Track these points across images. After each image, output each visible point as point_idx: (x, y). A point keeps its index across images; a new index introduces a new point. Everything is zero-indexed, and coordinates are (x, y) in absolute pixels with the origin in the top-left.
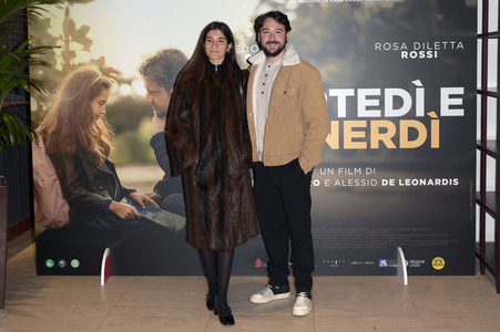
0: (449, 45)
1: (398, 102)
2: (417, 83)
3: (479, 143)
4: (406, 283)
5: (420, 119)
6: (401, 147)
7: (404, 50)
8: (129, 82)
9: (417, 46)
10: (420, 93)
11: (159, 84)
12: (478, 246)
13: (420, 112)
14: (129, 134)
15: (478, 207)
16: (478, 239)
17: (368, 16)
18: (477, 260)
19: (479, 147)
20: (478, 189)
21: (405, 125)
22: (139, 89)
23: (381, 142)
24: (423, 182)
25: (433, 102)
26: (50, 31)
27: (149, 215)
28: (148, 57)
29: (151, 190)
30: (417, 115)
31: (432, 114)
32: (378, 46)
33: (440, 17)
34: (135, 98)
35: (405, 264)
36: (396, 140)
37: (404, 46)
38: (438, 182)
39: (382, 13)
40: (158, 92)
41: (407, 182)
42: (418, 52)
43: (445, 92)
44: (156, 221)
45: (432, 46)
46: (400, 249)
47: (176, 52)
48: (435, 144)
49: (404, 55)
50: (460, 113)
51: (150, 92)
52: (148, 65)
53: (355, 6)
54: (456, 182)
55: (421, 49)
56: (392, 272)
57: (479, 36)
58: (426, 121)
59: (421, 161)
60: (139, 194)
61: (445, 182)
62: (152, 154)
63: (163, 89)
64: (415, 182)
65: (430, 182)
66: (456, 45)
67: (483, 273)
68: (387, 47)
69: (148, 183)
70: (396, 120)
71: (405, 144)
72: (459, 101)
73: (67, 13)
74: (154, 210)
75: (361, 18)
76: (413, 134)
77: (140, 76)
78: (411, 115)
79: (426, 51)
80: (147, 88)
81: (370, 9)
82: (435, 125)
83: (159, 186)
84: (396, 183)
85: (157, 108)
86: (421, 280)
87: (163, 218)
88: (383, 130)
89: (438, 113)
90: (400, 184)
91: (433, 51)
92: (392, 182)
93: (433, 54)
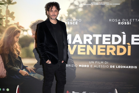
0: (135, 20)
1: (117, 39)
2: (124, 33)
5: (124, 45)
6: (117, 55)
7: (119, 21)
8: (27, 31)
9: (124, 20)
10: (124, 36)
13: (124, 43)
14: (26, 48)
17: (107, 10)
21: (119, 47)
22: (30, 33)
23: (110, 53)
24: (125, 67)
25: (129, 40)
26: (2, 14)
27: (32, 75)
30: (123, 44)
31: (129, 44)
32: (110, 20)
33: (132, 10)
34: (28, 36)
36: (115, 52)
37: (119, 20)
38: (130, 67)
39: (112, 9)
41: (119, 67)
42: (124, 22)
43: (133, 36)
44: (34, 77)
45: (129, 20)
46: (116, 90)
47: (42, 21)
48: (129, 54)
49: (119, 23)
52: (33, 25)
53: (103, 6)
54: (136, 67)
55: (125, 21)
58: (126, 46)
59: (124, 60)
60: (29, 68)
61: (132, 67)
62: (33, 55)
64: (122, 67)
65: (127, 67)
66: (137, 20)
68: (113, 20)
69: (32, 64)
70: (116, 46)
71: (119, 54)
73: (7, 8)
74: (33, 73)
75: (105, 10)
76: (121, 50)
77: (30, 29)
78: (121, 44)
79: (127, 22)
80: (32, 33)
81: (108, 8)
82: (129, 47)
84: (115, 67)
87: (36, 76)
88: (111, 49)
89: (130, 43)
90: (117, 67)
91: (129, 22)
92: (114, 67)
93: (129, 23)
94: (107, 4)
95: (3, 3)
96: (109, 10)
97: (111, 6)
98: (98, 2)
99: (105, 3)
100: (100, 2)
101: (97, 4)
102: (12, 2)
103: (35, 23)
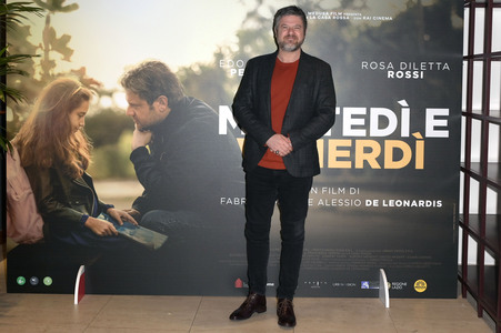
0: (435, 66)
1: (383, 122)
2: (403, 103)
3: (463, 165)
4: (388, 306)
5: (405, 139)
6: (386, 167)
7: (390, 69)
8: (110, 94)
9: (404, 66)
10: (406, 113)
11: (141, 97)
12: (460, 269)
13: (405, 132)
14: (109, 148)
15: (461, 230)
16: (460, 262)
17: (355, 34)
18: (459, 283)
19: (463, 169)
20: (461, 212)
21: (390, 145)
22: (120, 102)
23: (365, 162)
24: (407, 203)
25: (418, 123)
26: (29, 39)
27: (127, 232)
28: (131, 69)
29: (129, 207)
30: (402, 136)
31: (417, 135)
32: (364, 65)
33: (427, 38)
34: (115, 111)
35: (387, 286)
36: (381, 159)
37: (391, 65)
38: (421, 203)
39: (369, 32)
40: (140, 105)
41: (391, 203)
42: (404, 72)
43: (430, 113)
44: (134, 238)
45: (418, 66)
46: (382, 270)
47: (160, 65)
48: (420, 165)
49: (390, 74)
50: (445, 134)
51: (131, 105)
52: (130, 77)
53: (343, 23)
54: (439, 204)
55: (407, 69)
56: (374, 294)
57: (465, 58)
58: (411, 141)
59: (405, 181)
60: (117, 210)
61: (429, 204)
62: (131, 169)
63: (145, 102)
64: (399, 203)
65: (414, 203)
66: (442, 66)
67: (464, 296)
68: (374, 65)
69: (126, 199)
70: (381, 140)
71: (390, 164)
72: (444, 123)
73: (48, 21)
74: (132, 227)
75: (348, 36)
76: (398, 154)
77: (121, 88)
78: (396, 135)
79: (412, 71)
80: (129, 101)
81: (358, 28)
82: (420, 145)
83: (139, 202)
84: (380, 203)
85: (138, 121)
86: (402, 302)
87: (140, 235)
88: (368, 150)
89: (423, 133)
90: (384, 205)
91: (420, 71)
92: (375, 203)
93: (419, 74)
94: (353, 16)
95: (34, 5)
96: (361, 34)
97: (366, 24)
98: (329, 11)
99: (349, 15)
100: (334, 10)
101: (326, 16)
102: (64, 5)
103: (137, 70)
